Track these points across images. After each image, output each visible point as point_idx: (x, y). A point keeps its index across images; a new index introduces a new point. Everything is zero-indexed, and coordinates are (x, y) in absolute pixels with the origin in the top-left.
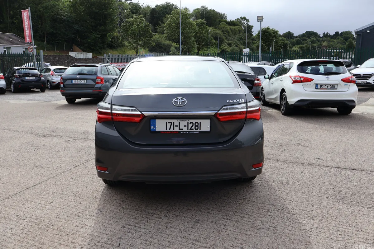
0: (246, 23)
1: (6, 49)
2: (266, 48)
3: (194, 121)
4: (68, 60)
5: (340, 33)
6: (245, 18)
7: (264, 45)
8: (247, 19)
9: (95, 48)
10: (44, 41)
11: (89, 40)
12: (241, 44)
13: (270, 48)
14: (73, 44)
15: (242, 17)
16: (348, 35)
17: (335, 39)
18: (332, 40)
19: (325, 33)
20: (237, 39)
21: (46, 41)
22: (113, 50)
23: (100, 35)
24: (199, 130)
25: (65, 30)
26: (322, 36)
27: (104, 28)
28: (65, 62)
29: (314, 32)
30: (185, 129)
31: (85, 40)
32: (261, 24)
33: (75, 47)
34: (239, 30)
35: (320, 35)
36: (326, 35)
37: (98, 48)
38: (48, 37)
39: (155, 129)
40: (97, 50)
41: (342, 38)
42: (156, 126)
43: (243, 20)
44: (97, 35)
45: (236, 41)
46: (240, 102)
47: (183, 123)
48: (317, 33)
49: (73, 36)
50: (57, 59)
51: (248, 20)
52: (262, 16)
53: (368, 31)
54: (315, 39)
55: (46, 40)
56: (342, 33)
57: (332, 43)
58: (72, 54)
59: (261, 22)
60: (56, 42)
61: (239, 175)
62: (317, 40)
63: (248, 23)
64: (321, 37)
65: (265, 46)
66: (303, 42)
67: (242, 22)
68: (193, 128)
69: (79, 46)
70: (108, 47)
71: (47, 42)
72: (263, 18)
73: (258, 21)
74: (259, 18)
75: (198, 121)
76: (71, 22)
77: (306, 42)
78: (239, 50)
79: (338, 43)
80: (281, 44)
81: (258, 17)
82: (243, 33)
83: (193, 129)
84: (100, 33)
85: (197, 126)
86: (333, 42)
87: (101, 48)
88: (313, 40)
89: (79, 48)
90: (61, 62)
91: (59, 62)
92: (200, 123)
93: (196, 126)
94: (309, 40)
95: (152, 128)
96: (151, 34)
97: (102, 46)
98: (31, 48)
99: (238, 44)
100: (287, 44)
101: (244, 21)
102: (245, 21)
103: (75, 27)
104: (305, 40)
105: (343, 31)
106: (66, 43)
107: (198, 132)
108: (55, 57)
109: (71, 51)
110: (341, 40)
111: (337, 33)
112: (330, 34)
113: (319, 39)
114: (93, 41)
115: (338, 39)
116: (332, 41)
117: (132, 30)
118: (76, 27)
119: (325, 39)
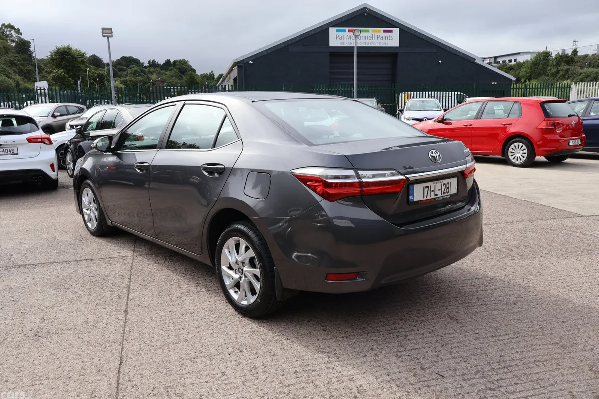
0: (15, 36)
2: (71, 81)
3: (446, 181)
5: (172, 61)
6: (11, 27)
7: (66, 76)
8: (16, 28)
12: (15, 72)
13: (79, 81)
15: (6, 24)
16: (184, 66)
17: (166, 70)
18: (163, 71)
19: (151, 61)
20: (4, 64)
24: (449, 193)
26: (146, 64)
29: (135, 58)
30: (439, 194)
32: (108, 41)
34: (4, 47)
35: (144, 63)
36: (153, 64)
39: (413, 199)
41: (177, 69)
42: (415, 194)
43: (9, 29)
45: (5, 67)
47: (438, 186)
48: (139, 61)
51: (19, 30)
52: (111, 29)
53: (251, 62)
54: (139, 70)
56: (175, 62)
57: (164, 77)
59: (108, 38)
62: (142, 71)
63: (20, 36)
64: (146, 67)
65: (69, 77)
66: (120, 73)
67: (8, 33)
68: (445, 191)
72: (112, 33)
73: (104, 37)
74: (105, 31)
75: (449, 180)
77: (125, 73)
78: (14, 84)
79: (172, 77)
80: (93, 75)
81: (103, 29)
82: (13, 53)
86: (165, 74)
88: (136, 71)
92: (450, 183)
93: (447, 188)
94: (129, 71)
95: (411, 197)
99: (10, 73)
100: (103, 75)
101: (10, 31)
102: (13, 32)
104: (123, 70)
105: (175, 60)
107: (449, 196)
110: (176, 72)
111: (168, 61)
112: (159, 63)
113: (143, 69)
115: (171, 70)
116: (163, 73)
119: (152, 69)
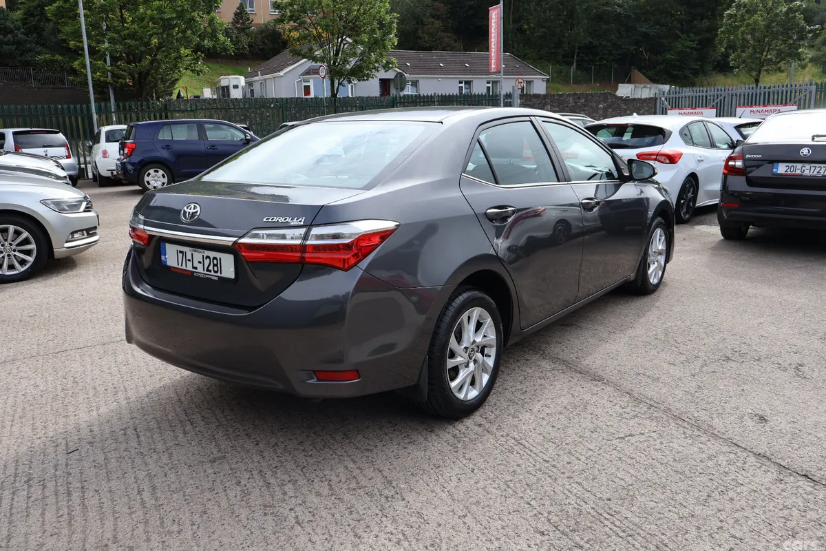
1: (490, 85)
3: (212, 254)
4: (605, 102)
9: (680, 73)
10: (572, 64)
11: (669, 56)
14: (633, 67)
21: (575, 65)
22: (725, 75)
23: (695, 43)
24: (219, 274)
25: (618, 35)
27: (708, 24)
28: (598, 108)
30: (200, 269)
31: (659, 56)
33: (637, 74)
37: (687, 73)
38: (581, 55)
39: (166, 262)
40: (686, 77)
42: (167, 257)
44: (690, 43)
46: (292, 224)
47: (198, 256)
49: (633, 48)
50: (583, 101)
55: (577, 61)
58: (624, 90)
60: (595, 65)
61: (280, 386)
68: (211, 268)
69: (644, 71)
70: (714, 69)
71: (577, 65)
75: (218, 255)
76: (633, 16)
83: (210, 271)
84: (697, 38)
85: (216, 265)
87: (696, 73)
89: (644, 74)
90: (591, 107)
91: (586, 108)
92: (220, 259)
93: (214, 265)
95: (163, 258)
96: (803, 29)
97: (698, 67)
98: (520, 81)
103: (641, 27)
106: (616, 66)
107: (216, 278)
108: (577, 97)
109: (627, 83)
114: (678, 58)
117: (748, 25)
118: (643, 28)
